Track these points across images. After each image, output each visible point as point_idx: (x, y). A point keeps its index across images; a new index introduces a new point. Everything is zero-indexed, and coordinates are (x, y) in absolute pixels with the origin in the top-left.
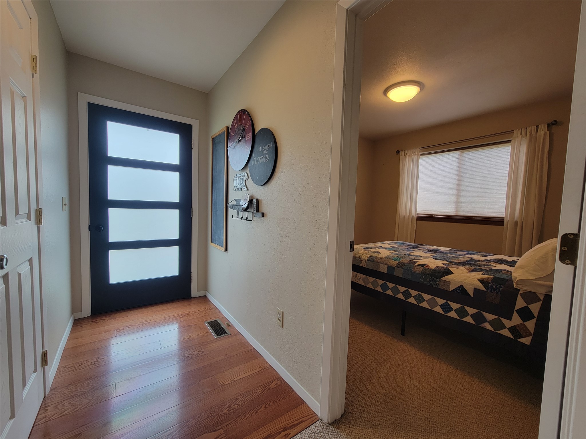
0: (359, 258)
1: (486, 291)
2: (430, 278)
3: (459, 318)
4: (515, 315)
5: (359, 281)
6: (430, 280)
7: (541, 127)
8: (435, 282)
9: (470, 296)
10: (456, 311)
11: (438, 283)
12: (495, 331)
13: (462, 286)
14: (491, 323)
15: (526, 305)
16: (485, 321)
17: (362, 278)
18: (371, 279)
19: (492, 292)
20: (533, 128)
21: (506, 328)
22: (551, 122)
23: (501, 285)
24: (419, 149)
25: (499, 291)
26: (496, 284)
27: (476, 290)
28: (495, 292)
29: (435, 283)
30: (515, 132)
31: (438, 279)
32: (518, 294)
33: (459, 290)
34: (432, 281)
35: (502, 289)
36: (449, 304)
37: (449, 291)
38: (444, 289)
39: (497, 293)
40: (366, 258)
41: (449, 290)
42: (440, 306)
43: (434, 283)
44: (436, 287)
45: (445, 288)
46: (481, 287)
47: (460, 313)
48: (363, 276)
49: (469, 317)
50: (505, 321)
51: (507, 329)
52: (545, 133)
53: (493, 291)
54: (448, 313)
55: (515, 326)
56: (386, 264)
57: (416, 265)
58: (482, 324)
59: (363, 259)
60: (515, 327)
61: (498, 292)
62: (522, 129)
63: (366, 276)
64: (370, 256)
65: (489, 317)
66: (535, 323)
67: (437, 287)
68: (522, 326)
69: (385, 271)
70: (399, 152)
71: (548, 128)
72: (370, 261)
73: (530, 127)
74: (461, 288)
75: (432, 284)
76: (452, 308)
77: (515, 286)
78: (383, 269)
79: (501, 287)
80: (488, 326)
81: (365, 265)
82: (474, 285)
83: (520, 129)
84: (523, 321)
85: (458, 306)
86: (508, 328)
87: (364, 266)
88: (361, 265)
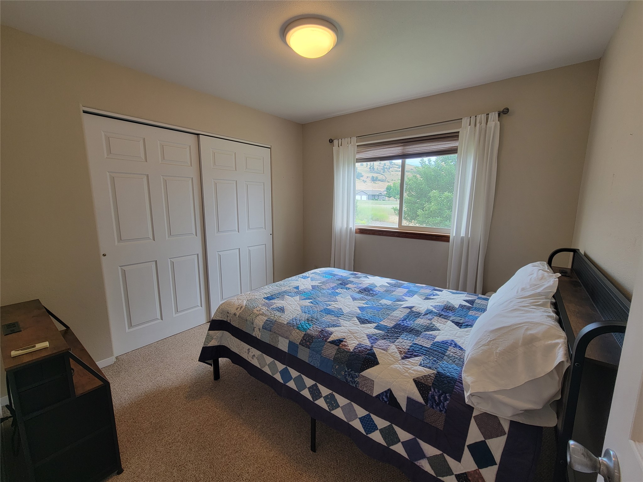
0: (251, 323)
1: (425, 405)
2: (346, 369)
3: (385, 444)
4: (467, 454)
5: (252, 360)
6: (346, 373)
7: (492, 116)
8: (353, 377)
9: (402, 409)
10: (382, 431)
11: (357, 380)
12: (437, 476)
13: (389, 390)
14: (432, 460)
15: (483, 439)
16: (422, 455)
17: (256, 356)
18: (269, 360)
19: (433, 408)
20: (484, 117)
21: (453, 474)
22: (502, 110)
23: (447, 395)
24: (356, 138)
25: (444, 407)
26: (439, 391)
27: (410, 401)
28: (438, 408)
29: (353, 379)
30: (464, 121)
31: (356, 374)
32: (471, 417)
33: (386, 396)
34: (349, 375)
35: (448, 404)
36: (372, 419)
37: (372, 396)
38: (366, 392)
39: (441, 411)
40: (260, 324)
41: (371, 394)
42: (360, 419)
43: (351, 379)
44: (354, 386)
45: (366, 390)
46: (418, 397)
47: (387, 436)
48: (257, 353)
49: (400, 444)
50: (450, 461)
51: (453, 476)
52: (496, 124)
53: (434, 406)
54: (369, 434)
55: (465, 473)
56: (287, 338)
57: (328, 341)
58: (419, 461)
59: (257, 325)
60: (466, 475)
61: (442, 409)
62: (470, 117)
63: (261, 353)
64: (267, 320)
65: (430, 450)
66: (495, 472)
67: (356, 386)
68: (477, 476)
69: (286, 349)
70: (332, 142)
71: (498, 117)
72: (266, 329)
73: (480, 115)
74: (388, 395)
75: (349, 380)
76: (376, 426)
77: (466, 402)
78: (283, 345)
79: (446, 399)
80: (425, 465)
81: (260, 336)
82: (407, 392)
83: (469, 117)
84: (478, 467)
85: (386, 424)
86: (456, 475)
87: (258, 337)
88: (254, 334)
